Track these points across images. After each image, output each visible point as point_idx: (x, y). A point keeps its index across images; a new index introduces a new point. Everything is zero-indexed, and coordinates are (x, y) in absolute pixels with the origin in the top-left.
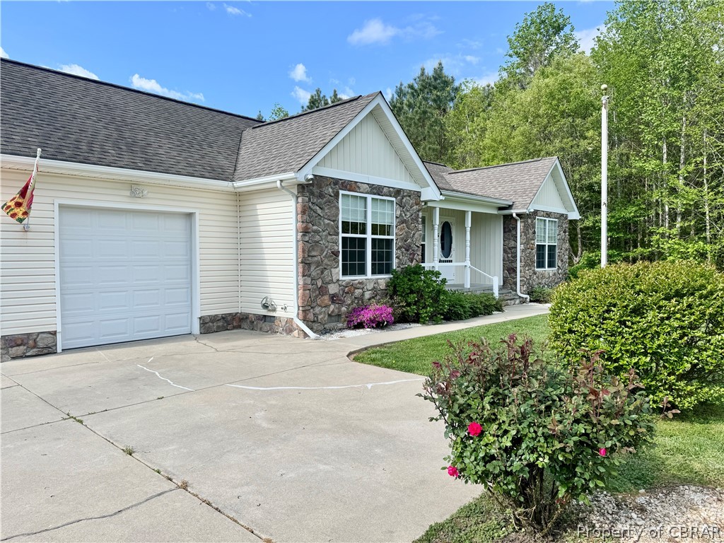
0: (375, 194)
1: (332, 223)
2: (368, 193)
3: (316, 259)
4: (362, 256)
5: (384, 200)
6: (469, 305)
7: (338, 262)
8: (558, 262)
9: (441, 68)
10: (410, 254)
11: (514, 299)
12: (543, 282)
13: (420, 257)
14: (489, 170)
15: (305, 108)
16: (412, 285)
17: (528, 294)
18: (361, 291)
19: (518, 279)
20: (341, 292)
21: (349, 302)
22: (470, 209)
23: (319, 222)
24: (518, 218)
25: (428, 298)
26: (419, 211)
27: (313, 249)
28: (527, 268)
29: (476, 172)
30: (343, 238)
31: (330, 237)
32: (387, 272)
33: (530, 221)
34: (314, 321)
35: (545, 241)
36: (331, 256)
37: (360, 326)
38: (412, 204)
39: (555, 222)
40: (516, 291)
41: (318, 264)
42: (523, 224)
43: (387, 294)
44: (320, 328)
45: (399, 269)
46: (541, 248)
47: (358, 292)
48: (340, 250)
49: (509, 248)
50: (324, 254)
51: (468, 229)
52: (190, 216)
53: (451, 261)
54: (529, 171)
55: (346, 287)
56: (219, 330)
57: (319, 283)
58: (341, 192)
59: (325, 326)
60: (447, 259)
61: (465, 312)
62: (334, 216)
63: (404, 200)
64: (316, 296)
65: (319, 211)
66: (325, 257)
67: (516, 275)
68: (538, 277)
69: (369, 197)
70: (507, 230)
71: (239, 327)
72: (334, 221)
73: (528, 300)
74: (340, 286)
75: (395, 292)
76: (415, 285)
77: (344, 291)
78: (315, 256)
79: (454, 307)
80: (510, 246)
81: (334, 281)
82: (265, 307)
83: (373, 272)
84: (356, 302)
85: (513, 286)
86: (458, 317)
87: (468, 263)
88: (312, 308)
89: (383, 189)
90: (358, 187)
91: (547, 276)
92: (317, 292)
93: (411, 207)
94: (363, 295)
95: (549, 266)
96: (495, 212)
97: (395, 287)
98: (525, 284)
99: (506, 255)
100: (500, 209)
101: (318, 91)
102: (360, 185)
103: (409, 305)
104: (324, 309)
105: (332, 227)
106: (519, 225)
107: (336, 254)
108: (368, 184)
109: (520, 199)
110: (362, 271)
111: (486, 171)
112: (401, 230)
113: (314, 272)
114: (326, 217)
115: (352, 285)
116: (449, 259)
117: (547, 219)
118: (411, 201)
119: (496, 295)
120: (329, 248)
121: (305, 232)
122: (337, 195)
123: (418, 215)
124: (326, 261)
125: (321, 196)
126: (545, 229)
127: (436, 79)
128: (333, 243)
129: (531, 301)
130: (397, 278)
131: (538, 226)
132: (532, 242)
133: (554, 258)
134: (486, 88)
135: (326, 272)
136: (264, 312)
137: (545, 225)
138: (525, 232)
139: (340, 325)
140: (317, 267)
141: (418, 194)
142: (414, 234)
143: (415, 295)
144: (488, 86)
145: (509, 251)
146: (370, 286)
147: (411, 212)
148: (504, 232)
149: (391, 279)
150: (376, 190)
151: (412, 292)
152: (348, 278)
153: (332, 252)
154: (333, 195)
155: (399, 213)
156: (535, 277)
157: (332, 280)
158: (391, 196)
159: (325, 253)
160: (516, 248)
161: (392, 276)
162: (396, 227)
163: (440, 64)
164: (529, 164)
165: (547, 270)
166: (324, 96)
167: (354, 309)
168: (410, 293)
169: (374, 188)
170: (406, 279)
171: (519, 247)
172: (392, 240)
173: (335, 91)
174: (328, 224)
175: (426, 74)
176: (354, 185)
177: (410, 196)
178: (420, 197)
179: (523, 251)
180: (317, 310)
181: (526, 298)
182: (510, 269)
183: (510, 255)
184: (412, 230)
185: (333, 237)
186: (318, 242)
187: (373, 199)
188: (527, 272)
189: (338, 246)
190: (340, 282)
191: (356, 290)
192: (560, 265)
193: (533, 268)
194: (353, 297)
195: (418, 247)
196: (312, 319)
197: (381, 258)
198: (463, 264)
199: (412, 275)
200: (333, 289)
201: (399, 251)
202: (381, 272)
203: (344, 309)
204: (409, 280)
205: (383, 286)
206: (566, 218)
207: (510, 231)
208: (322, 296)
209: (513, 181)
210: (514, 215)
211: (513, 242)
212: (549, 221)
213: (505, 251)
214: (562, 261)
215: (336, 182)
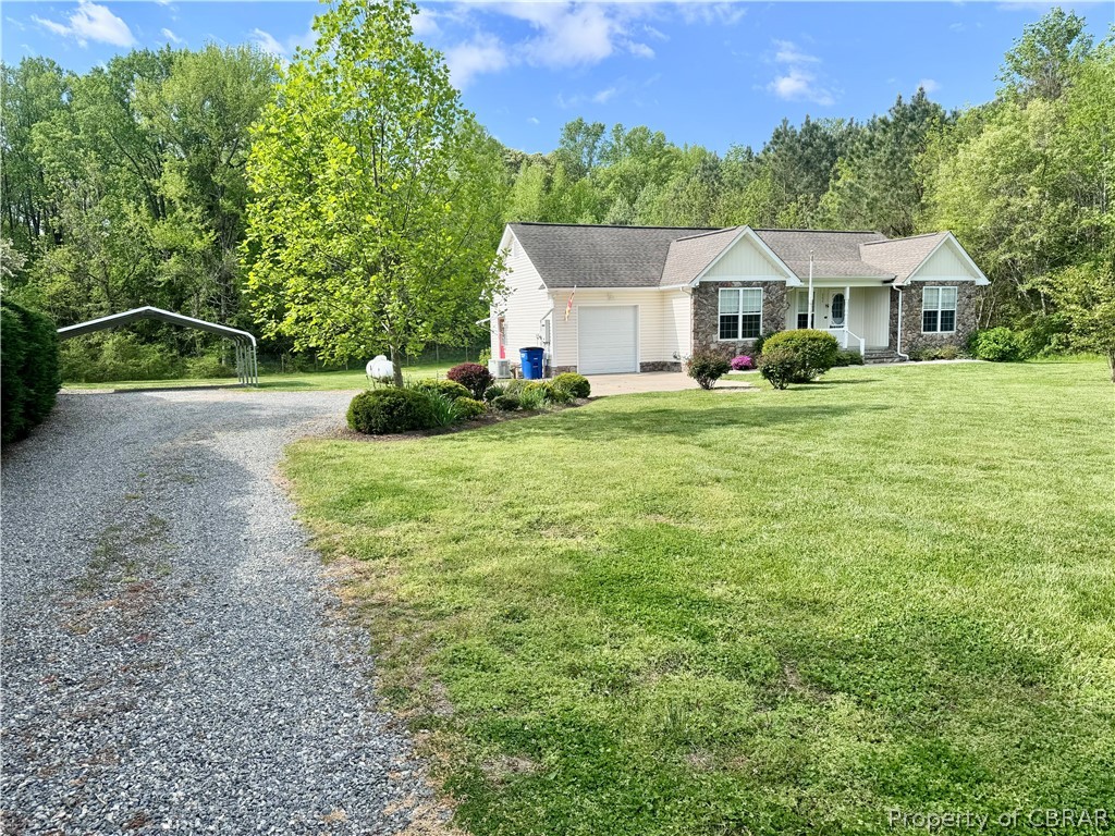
0: (746, 287)
1: (713, 308)
2: (741, 287)
3: (703, 329)
5: (754, 290)
7: (717, 331)
8: (957, 326)
9: (922, 93)
10: (775, 324)
11: (892, 358)
13: (785, 325)
15: (768, 143)
17: (910, 354)
19: (899, 341)
20: (719, 349)
21: (725, 354)
22: (848, 285)
23: (706, 308)
24: (899, 289)
26: (783, 294)
27: (701, 324)
28: (909, 332)
30: (721, 316)
31: (712, 316)
32: (754, 336)
33: (908, 291)
35: (937, 308)
36: (713, 327)
38: (778, 290)
39: (954, 289)
40: (897, 351)
41: (703, 332)
42: (903, 295)
45: (765, 334)
46: (932, 313)
48: (719, 323)
50: (708, 326)
51: (846, 301)
52: (636, 307)
53: (842, 327)
54: (922, 246)
55: (723, 345)
56: (650, 371)
57: (704, 343)
58: (720, 289)
60: (838, 325)
62: (715, 304)
63: (770, 288)
64: (702, 351)
65: (705, 302)
66: (709, 328)
67: (897, 338)
68: (925, 340)
70: (893, 299)
71: (661, 370)
73: (909, 359)
74: (718, 344)
77: (721, 348)
80: (894, 312)
81: (714, 341)
82: (675, 357)
83: (743, 336)
84: (730, 355)
85: (896, 347)
87: (846, 328)
89: (752, 283)
91: (939, 338)
92: (703, 348)
93: (777, 292)
94: (735, 351)
95: (943, 330)
96: (879, 285)
98: (906, 345)
99: (891, 321)
100: (885, 282)
101: (785, 122)
102: (734, 283)
105: (713, 310)
107: (716, 325)
108: (740, 282)
110: (735, 335)
112: (767, 308)
113: (701, 336)
114: (710, 305)
115: (727, 345)
116: (840, 325)
117: (941, 288)
118: (777, 288)
119: (862, 353)
120: (711, 322)
121: (696, 314)
122: (717, 291)
124: (709, 330)
125: (707, 293)
126: (936, 297)
127: (914, 108)
128: (714, 319)
129: (911, 360)
130: (762, 340)
131: (927, 294)
132: (917, 309)
133: (951, 322)
135: (709, 337)
136: (675, 360)
137: (938, 293)
138: (905, 302)
140: (703, 334)
141: (784, 283)
142: (779, 310)
145: (894, 316)
146: (740, 345)
147: (777, 295)
148: (890, 303)
149: (757, 341)
152: (724, 340)
153: (714, 324)
154: (714, 291)
155: (765, 297)
156: (921, 340)
158: (759, 286)
159: (709, 324)
160: (898, 315)
161: (758, 339)
162: (762, 306)
163: (921, 89)
165: (940, 333)
166: (792, 127)
169: (745, 283)
172: (760, 315)
173: (808, 117)
174: (711, 309)
175: (903, 103)
176: (729, 284)
177: (775, 285)
179: (903, 318)
181: (906, 357)
182: (894, 333)
183: (894, 321)
184: (777, 307)
185: (714, 316)
186: (704, 319)
187: (744, 290)
188: (909, 335)
189: (718, 321)
190: (718, 342)
191: (731, 347)
192: (960, 329)
193: (918, 332)
194: (728, 351)
197: (750, 326)
200: (713, 347)
201: (765, 323)
202: (749, 336)
205: (751, 346)
206: (973, 284)
207: (895, 300)
208: (706, 350)
210: (896, 287)
212: (944, 289)
213: (891, 317)
214: (964, 324)
215: (717, 283)
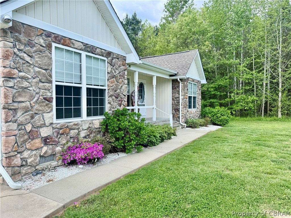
0: (89, 52)
1: (44, 71)
2: (82, 50)
3: (24, 104)
4: (78, 102)
5: (98, 59)
6: (159, 135)
7: (51, 107)
8: (197, 106)
9: (135, 15)
10: (119, 101)
11: (179, 126)
12: (191, 116)
13: (126, 103)
14: (162, 56)
16: (120, 124)
17: (185, 123)
18: (76, 131)
19: (181, 115)
20: (55, 134)
21: (64, 142)
22: (155, 75)
23: (28, 70)
24: (180, 81)
25: (132, 134)
26: (125, 70)
27: (20, 95)
28: (185, 109)
29: (156, 57)
30: (56, 85)
31: (41, 84)
32: (101, 114)
33: (185, 83)
34: (22, 166)
35: (192, 95)
36: (43, 102)
37: (73, 163)
38: (120, 64)
39: (196, 84)
40: (179, 122)
41: (26, 110)
42: (182, 85)
43: (100, 132)
44: (30, 171)
45: (111, 112)
46: (190, 98)
47: (73, 133)
48: (54, 96)
49: (175, 98)
50: (34, 100)
51: (155, 86)
53: (144, 105)
54: (184, 57)
55: (61, 129)
57: (29, 128)
58: (54, 45)
59: (37, 167)
60: (142, 104)
61: (157, 140)
62: (46, 65)
63: (114, 61)
64: (25, 141)
65: (28, 59)
66: (36, 102)
67: (179, 113)
68: (189, 114)
69: (84, 54)
70: (174, 88)
72: (46, 70)
73: (186, 126)
74: (53, 128)
75: (107, 130)
76: (122, 124)
77: (58, 133)
78: (23, 102)
79: (149, 137)
80: (176, 96)
81: (47, 124)
83: (89, 114)
84: (72, 140)
85: (178, 119)
86: (152, 144)
87: (155, 106)
88: (19, 153)
89: (96, 49)
90: (73, 43)
91: (193, 113)
92: (26, 137)
93: (119, 67)
94: (78, 134)
95: (194, 108)
96: (168, 77)
97: (107, 126)
98: (184, 117)
99: (174, 102)
100: (171, 76)
102: (74, 42)
103: (117, 139)
104: (34, 152)
105: (44, 75)
106: (181, 85)
107: (49, 100)
108: (82, 43)
109: (181, 71)
110: (78, 114)
111: (161, 57)
112: (112, 83)
113: (22, 117)
114: (37, 65)
115: (67, 127)
116: (143, 104)
117: (193, 83)
118: (119, 63)
120: (41, 94)
121: (8, 77)
122: (49, 47)
123: (124, 73)
124: (37, 106)
125: (30, 44)
126: (192, 88)
127: (133, 20)
128: (45, 89)
129: (187, 127)
130: (109, 119)
131: (189, 86)
132: (187, 94)
133: (195, 103)
134: (156, 27)
135: (37, 117)
137: (192, 86)
138: (183, 89)
139: (54, 163)
140: (26, 112)
141: (124, 58)
142: (122, 86)
143: (122, 132)
144: (156, 26)
145: (176, 100)
146: (85, 127)
147: (120, 70)
148: (173, 89)
149: (104, 119)
150: (90, 49)
151: (120, 129)
152: (63, 121)
153: (45, 99)
154: (45, 46)
155: (110, 69)
156: (188, 114)
157: (45, 124)
158: (103, 56)
159: (36, 99)
160: (179, 98)
161: (105, 117)
162: (108, 80)
164: (183, 53)
165: (193, 110)
167: (69, 148)
168: (119, 131)
169: (88, 47)
170: (116, 120)
171: (181, 97)
172: (105, 90)
174: (39, 72)
175: (129, 17)
176: (68, 41)
177: (118, 59)
178: (125, 60)
179: (183, 99)
180: (26, 154)
181: (185, 125)
182: (176, 110)
183: (176, 102)
184: (120, 83)
185: (45, 84)
186: (26, 88)
187: (87, 56)
188: (185, 111)
189: (52, 93)
190: (54, 126)
191: (72, 131)
192: (198, 107)
193: (187, 109)
194: (69, 137)
195: (125, 96)
196: (20, 164)
197: (95, 104)
198: (152, 107)
199: (120, 116)
200: (45, 132)
201: (110, 99)
202: (95, 114)
203: (58, 149)
204: (118, 120)
205: (97, 126)
206: (200, 83)
207: (176, 88)
208: (32, 139)
209: (176, 62)
210: (178, 80)
211: (178, 95)
212: (193, 84)
213: (173, 99)
214: (199, 105)
215: (48, 34)
